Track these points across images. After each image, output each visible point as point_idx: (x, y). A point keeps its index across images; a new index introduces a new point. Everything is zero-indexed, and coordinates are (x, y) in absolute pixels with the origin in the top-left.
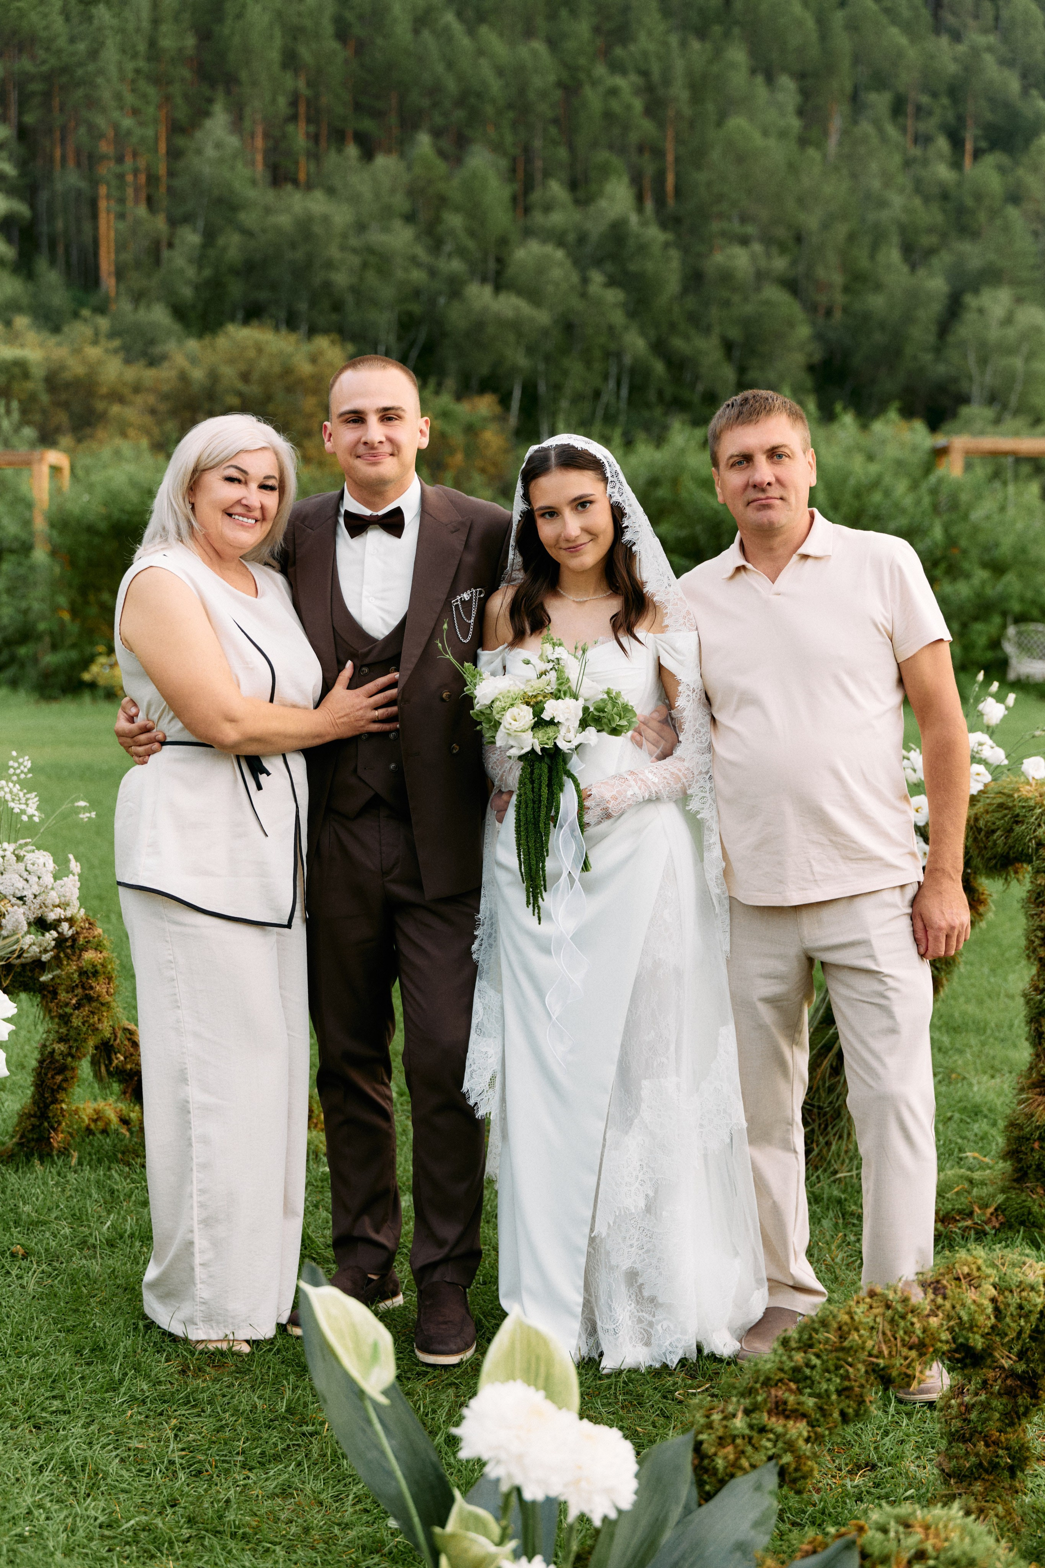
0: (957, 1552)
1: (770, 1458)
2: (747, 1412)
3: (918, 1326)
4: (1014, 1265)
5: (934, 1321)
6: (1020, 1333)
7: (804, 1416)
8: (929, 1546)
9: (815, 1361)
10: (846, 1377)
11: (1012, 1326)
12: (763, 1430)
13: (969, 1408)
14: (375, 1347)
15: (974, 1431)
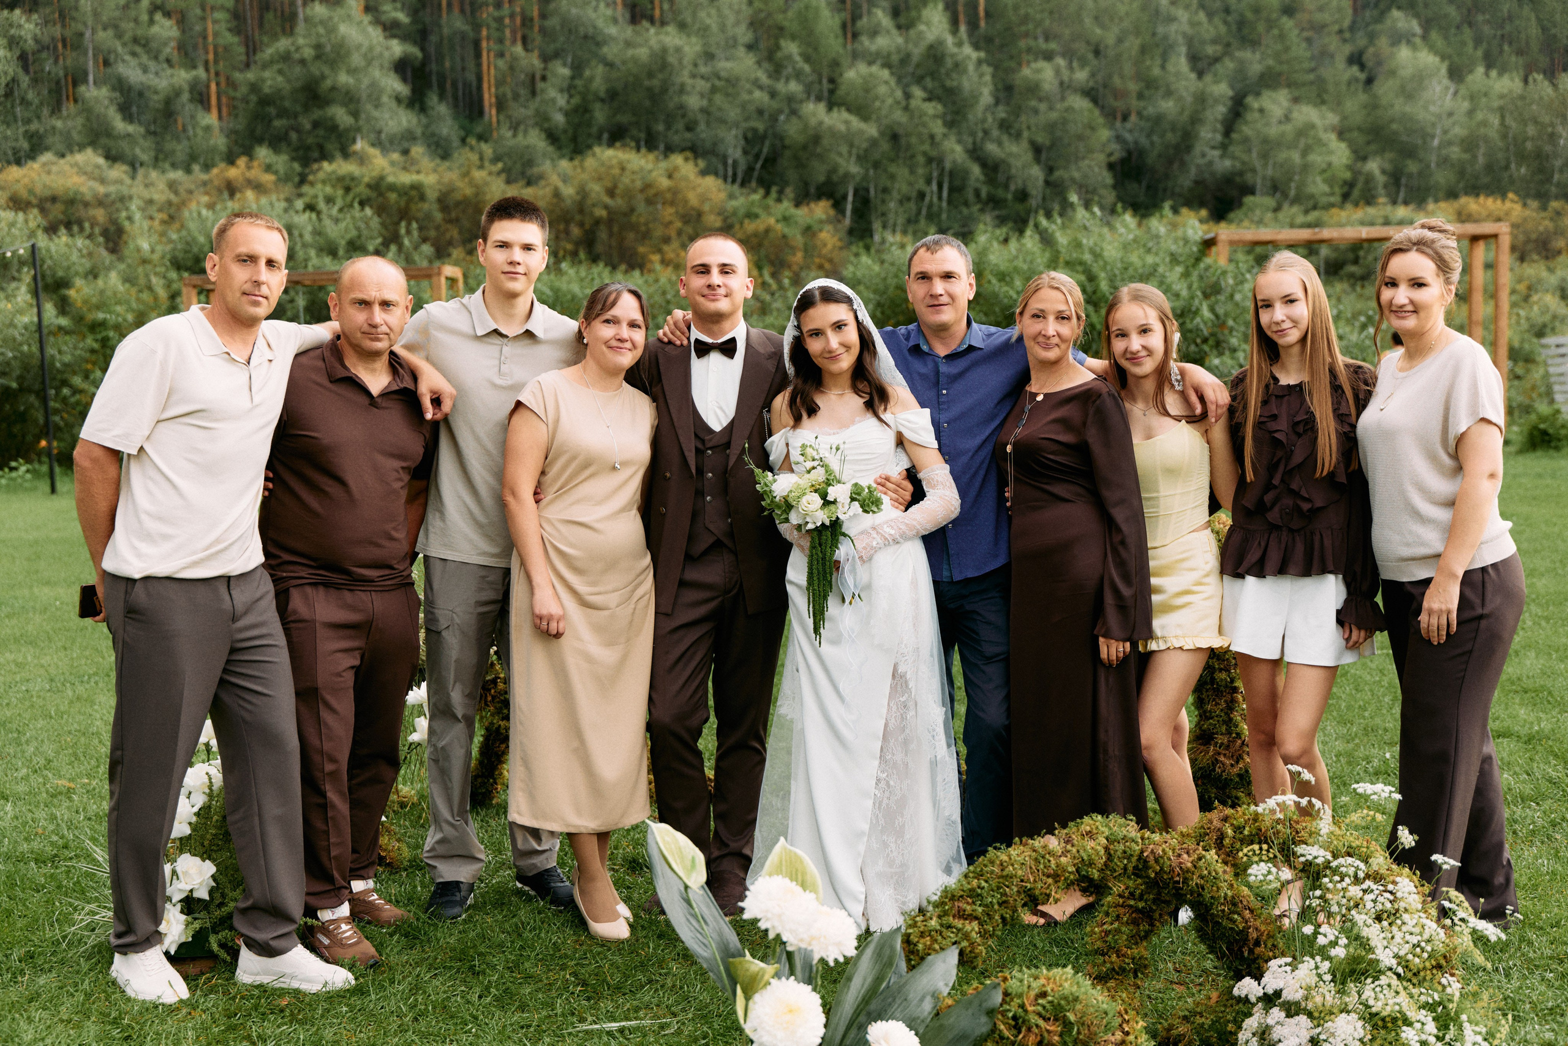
0: (1066, 992)
1: (954, 943)
2: (940, 917)
3: (1053, 862)
4: (1120, 826)
5: (1063, 860)
6: (1125, 868)
7: (976, 918)
8: (1049, 989)
9: (983, 884)
10: (1005, 894)
11: (1119, 864)
12: (949, 927)
13: (1107, 933)
14: (693, 860)
15: (1110, 948)
